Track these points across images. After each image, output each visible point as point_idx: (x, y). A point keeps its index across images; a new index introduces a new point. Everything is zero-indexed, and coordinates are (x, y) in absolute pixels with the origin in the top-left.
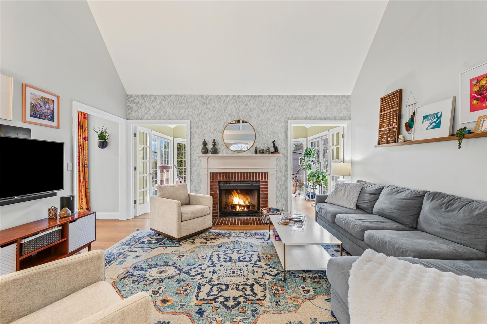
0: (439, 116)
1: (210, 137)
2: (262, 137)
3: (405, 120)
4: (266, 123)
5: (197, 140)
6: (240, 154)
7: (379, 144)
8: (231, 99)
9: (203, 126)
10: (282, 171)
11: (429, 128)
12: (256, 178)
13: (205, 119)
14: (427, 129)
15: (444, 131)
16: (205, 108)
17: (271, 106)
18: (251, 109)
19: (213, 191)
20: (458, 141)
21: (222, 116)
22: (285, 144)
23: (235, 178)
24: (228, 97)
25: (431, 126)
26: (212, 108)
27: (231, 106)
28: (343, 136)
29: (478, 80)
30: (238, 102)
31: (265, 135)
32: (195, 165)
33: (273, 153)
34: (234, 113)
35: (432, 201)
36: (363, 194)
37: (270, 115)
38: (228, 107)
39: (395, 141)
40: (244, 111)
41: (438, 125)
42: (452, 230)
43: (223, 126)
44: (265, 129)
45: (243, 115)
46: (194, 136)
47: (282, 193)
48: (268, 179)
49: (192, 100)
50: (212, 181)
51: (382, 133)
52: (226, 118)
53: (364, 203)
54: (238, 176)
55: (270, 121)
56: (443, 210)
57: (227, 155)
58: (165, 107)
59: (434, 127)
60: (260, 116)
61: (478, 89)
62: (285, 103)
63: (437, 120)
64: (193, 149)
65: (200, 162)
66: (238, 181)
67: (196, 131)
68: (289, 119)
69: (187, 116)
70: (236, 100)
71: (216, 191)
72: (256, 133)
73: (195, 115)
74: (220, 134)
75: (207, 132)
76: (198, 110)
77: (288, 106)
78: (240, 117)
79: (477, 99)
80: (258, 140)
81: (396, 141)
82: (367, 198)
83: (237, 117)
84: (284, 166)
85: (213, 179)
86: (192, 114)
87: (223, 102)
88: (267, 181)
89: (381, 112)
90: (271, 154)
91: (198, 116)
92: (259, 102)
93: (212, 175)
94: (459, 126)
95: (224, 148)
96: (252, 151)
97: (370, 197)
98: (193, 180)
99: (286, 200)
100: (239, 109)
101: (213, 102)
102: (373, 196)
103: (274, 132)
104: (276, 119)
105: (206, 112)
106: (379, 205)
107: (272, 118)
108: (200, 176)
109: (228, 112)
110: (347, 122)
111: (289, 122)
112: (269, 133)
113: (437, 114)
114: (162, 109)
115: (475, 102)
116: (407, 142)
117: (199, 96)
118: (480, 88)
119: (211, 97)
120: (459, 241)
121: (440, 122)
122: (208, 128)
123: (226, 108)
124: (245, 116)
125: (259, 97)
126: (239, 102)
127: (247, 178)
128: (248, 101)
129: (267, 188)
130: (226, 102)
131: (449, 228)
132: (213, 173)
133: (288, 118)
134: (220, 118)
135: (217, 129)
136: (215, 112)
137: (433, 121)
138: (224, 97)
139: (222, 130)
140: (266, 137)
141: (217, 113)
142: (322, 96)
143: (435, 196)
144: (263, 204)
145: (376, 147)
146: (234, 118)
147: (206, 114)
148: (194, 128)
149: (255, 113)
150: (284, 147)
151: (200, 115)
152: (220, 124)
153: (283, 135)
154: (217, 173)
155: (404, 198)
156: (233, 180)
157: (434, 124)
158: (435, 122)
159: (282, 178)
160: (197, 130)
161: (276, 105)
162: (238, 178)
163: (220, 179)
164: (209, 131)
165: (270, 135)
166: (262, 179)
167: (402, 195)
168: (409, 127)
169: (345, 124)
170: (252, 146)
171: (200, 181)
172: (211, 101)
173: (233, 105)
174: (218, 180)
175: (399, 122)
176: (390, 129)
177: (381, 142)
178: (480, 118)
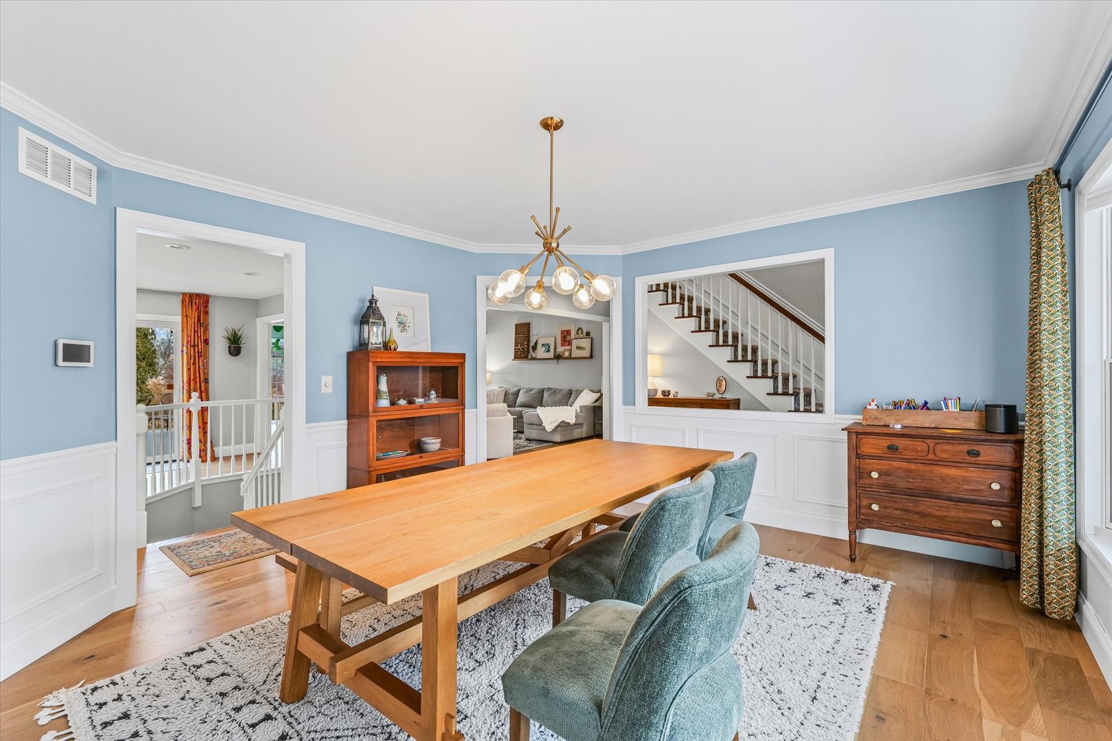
0: (548, 345)
3: (532, 344)
7: (515, 358)
11: (544, 351)
15: (551, 355)
20: (556, 360)
29: (563, 332)
39: (526, 357)
41: (548, 351)
51: (516, 350)
59: (547, 351)
79: (563, 341)
82: (511, 398)
94: (557, 353)
102: (515, 396)
106: (519, 400)
116: (533, 359)
118: (564, 336)
121: (549, 349)
143: (549, 389)
145: (512, 360)
158: (547, 348)
167: (534, 392)
168: (534, 348)
175: (528, 345)
176: (522, 349)
177: (517, 357)
178: (565, 350)
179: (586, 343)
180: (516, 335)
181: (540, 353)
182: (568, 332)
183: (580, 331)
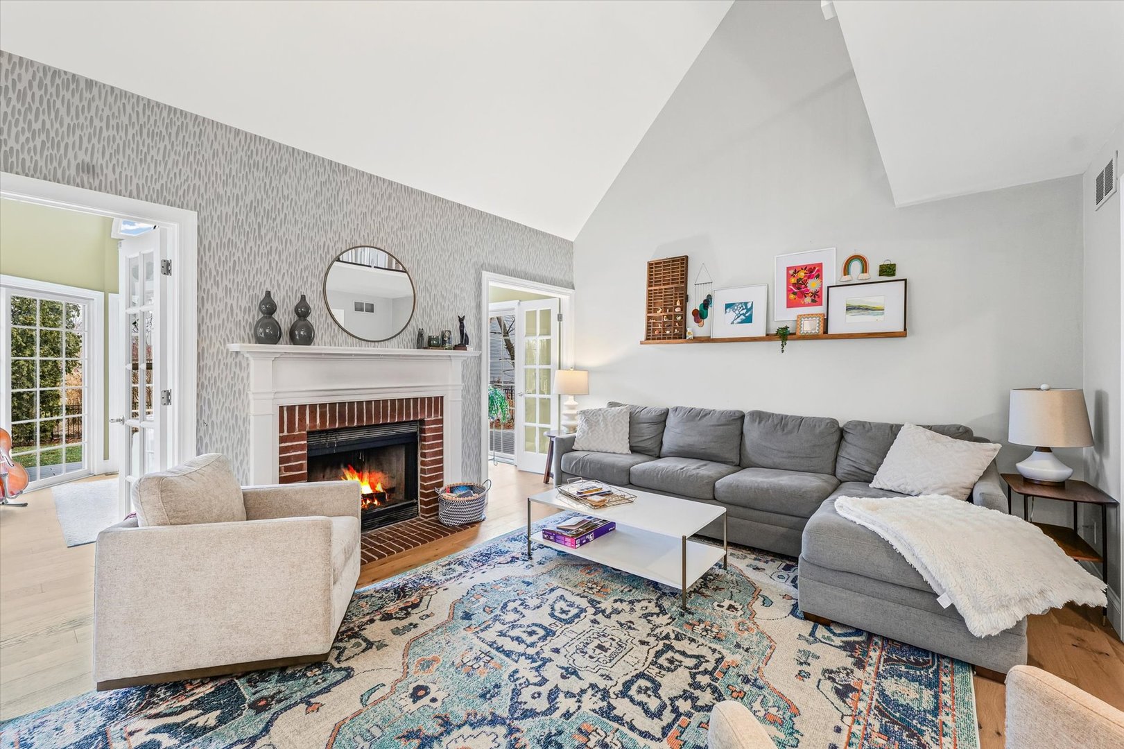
0: (749, 307)
1: (279, 285)
2: (430, 304)
3: (694, 304)
4: (438, 269)
5: (228, 291)
6: (374, 347)
7: (648, 339)
8: (349, 180)
9: (251, 243)
10: (472, 391)
11: (735, 322)
12: (415, 414)
13: (259, 220)
14: (732, 323)
15: (757, 328)
16: (258, 184)
17: (449, 227)
18: (405, 224)
19: (287, 469)
20: (780, 342)
21: (321, 225)
22: (476, 327)
23: (360, 418)
24: (340, 172)
25: (739, 320)
26: (285, 189)
27: (349, 199)
28: (560, 318)
29: (795, 270)
30: (368, 195)
31: (436, 300)
32: (219, 383)
33: (456, 347)
34: (358, 224)
35: (760, 423)
36: (637, 426)
37: (448, 251)
38: (340, 200)
39: (681, 335)
40: (386, 226)
41: (749, 320)
42: (797, 457)
43: (323, 256)
44: (436, 283)
45: (382, 234)
46: (214, 273)
47: (470, 444)
48: (442, 415)
49: (204, 139)
50: (286, 433)
51: (652, 321)
52: (335, 233)
53: (644, 440)
54: (369, 412)
55: (448, 266)
56: (780, 433)
57: (337, 347)
58: (57, 125)
59: (743, 322)
60: (426, 249)
61: (796, 282)
62: (476, 229)
63: (747, 313)
64: (207, 320)
65: (238, 371)
66: (369, 427)
67: (223, 259)
68: (484, 267)
69: (181, 193)
70: (365, 186)
71: (300, 467)
72: (416, 292)
73: (219, 197)
74: (314, 281)
75: (267, 267)
76: (230, 181)
77: (482, 236)
78: (376, 240)
79: (794, 293)
80: (421, 311)
81: (683, 336)
82: (647, 431)
83: (366, 237)
84: (475, 378)
85: (291, 428)
86: (202, 190)
87: (324, 180)
88: (440, 417)
89: (650, 286)
90: (454, 349)
91: (233, 203)
92: (423, 210)
93: (289, 415)
95: (326, 326)
96: (407, 340)
97: (651, 429)
98: (211, 438)
99: (479, 461)
100: (373, 218)
101: (290, 169)
102: (654, 427)
103: (455, 295)
104: (460, 262)
105: (265, 197)
107: (451, 258)
108: (240, 422)
109: (341, 216)
110: (569, 292)
111: (486, 275)
112: (445, 295)
113: (746, 304)
114: (37, 126)
115: (792, 296)
116: (700, 339)
117: (238, 132)
118: (798, 280)
119: (282, 152)
120: (807, 469)
121: (751, 315)
122: (270, 252)
123: (332, 201)
124: (389, 241)
125: (423, 198)
126: (374, 195)
127: (393, 416)
128: (396, 200)
129: (441, 437)
130: (334, 184)
131: (792, 455)
132: (291, 409)
133: (482, 266)
134: (316, 230)
135: (305, 263)
136: (296, 203)
137: (741, 313)
138: (328, 168)
139: (320, 269)
140: (439, 306)
141: (303, 209)
142: (536, 232)
143: (759, 416)
144: (431, 481)
145: (642, 343)
146: (356, 237)
147: (266, 205)
148: (214, 245)
149: (413, 238)
150: (474, 334)
151: (241, 203)
152: (316, 247)
153: (473, 304)
154: (302, 408)
155: (717, 423)
156: (355, 424)
157: (742, 317)
158: (744, 314)
159: (471, 408)
160: (227, 253)
161: (460, 230)
162: (369, 418)
163: (315, 426)
164: (274, 265)
165: (447, 302)
166: (429, 415)
168: (700, 315)
169: (565, 296)
170: (406, 326)
171: (240, 441)
172: (283, 165)
173: (354, 198)
174: (307, 429)
175: (684, 308)
176: (669, 317)
177: (652, 335)
178: (800, 317)
179: (888, 295)
180: (650, 284)
181: (721, 323)
182: (814, 271)
183: (856, 266)
